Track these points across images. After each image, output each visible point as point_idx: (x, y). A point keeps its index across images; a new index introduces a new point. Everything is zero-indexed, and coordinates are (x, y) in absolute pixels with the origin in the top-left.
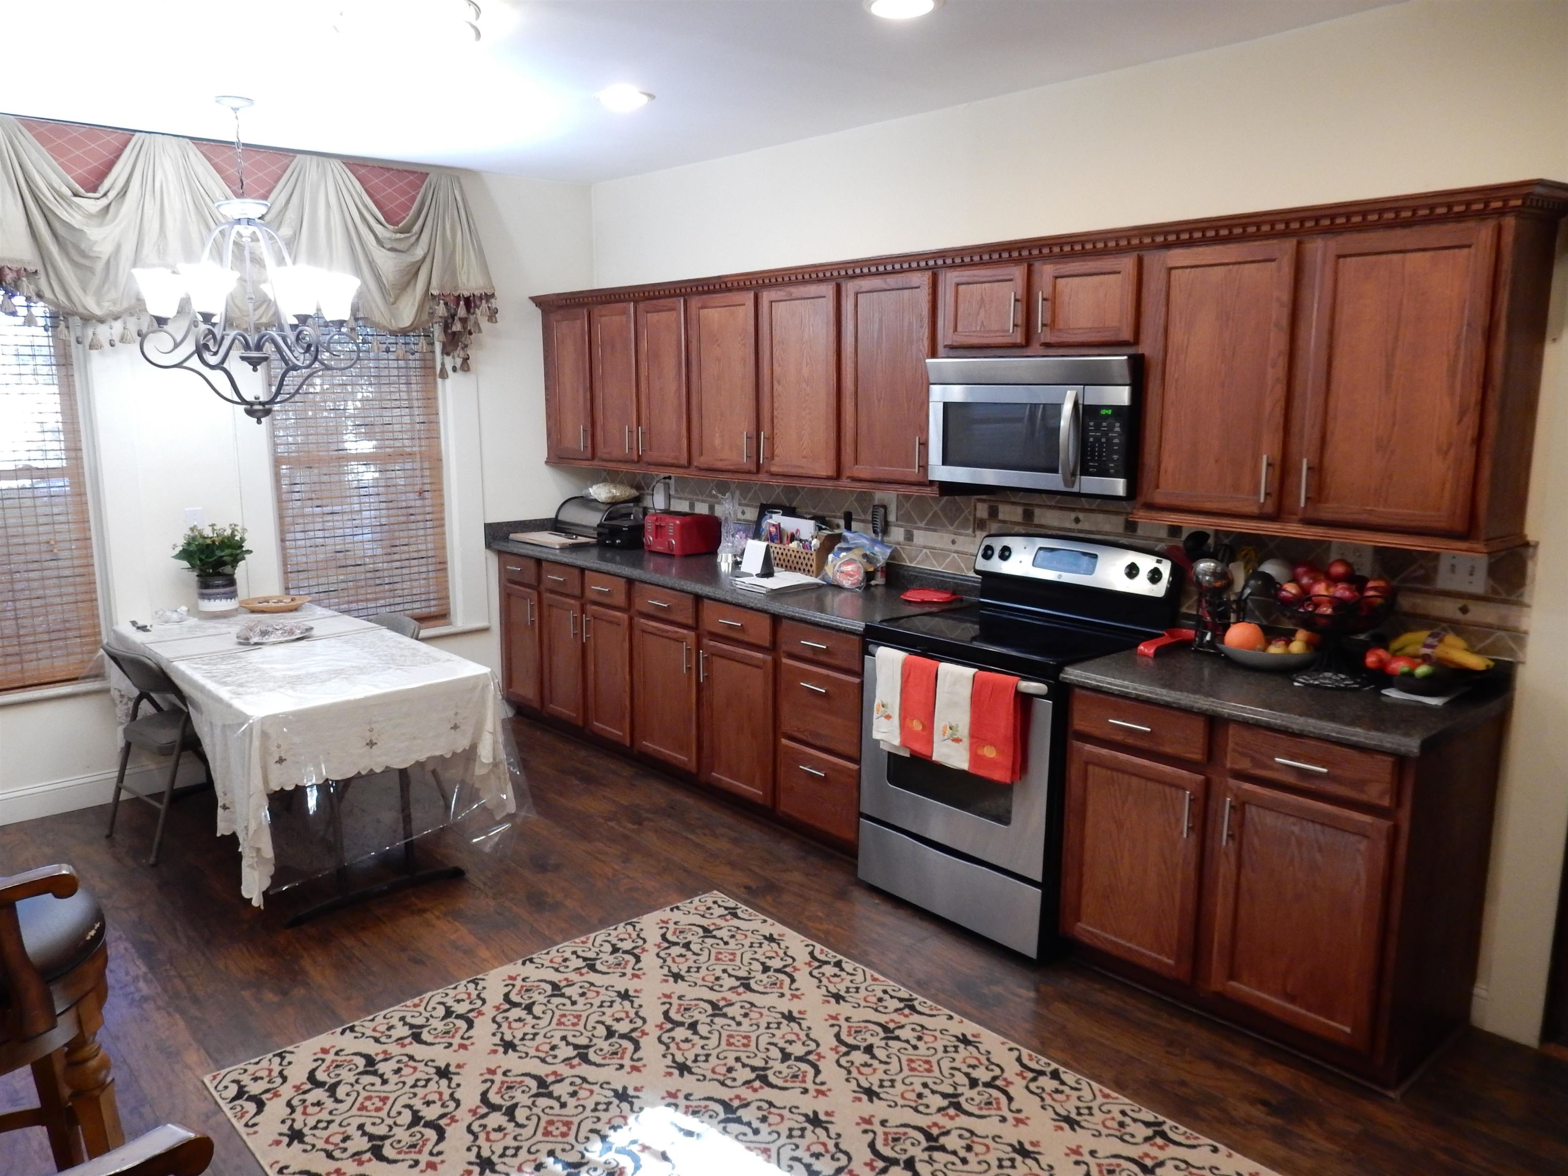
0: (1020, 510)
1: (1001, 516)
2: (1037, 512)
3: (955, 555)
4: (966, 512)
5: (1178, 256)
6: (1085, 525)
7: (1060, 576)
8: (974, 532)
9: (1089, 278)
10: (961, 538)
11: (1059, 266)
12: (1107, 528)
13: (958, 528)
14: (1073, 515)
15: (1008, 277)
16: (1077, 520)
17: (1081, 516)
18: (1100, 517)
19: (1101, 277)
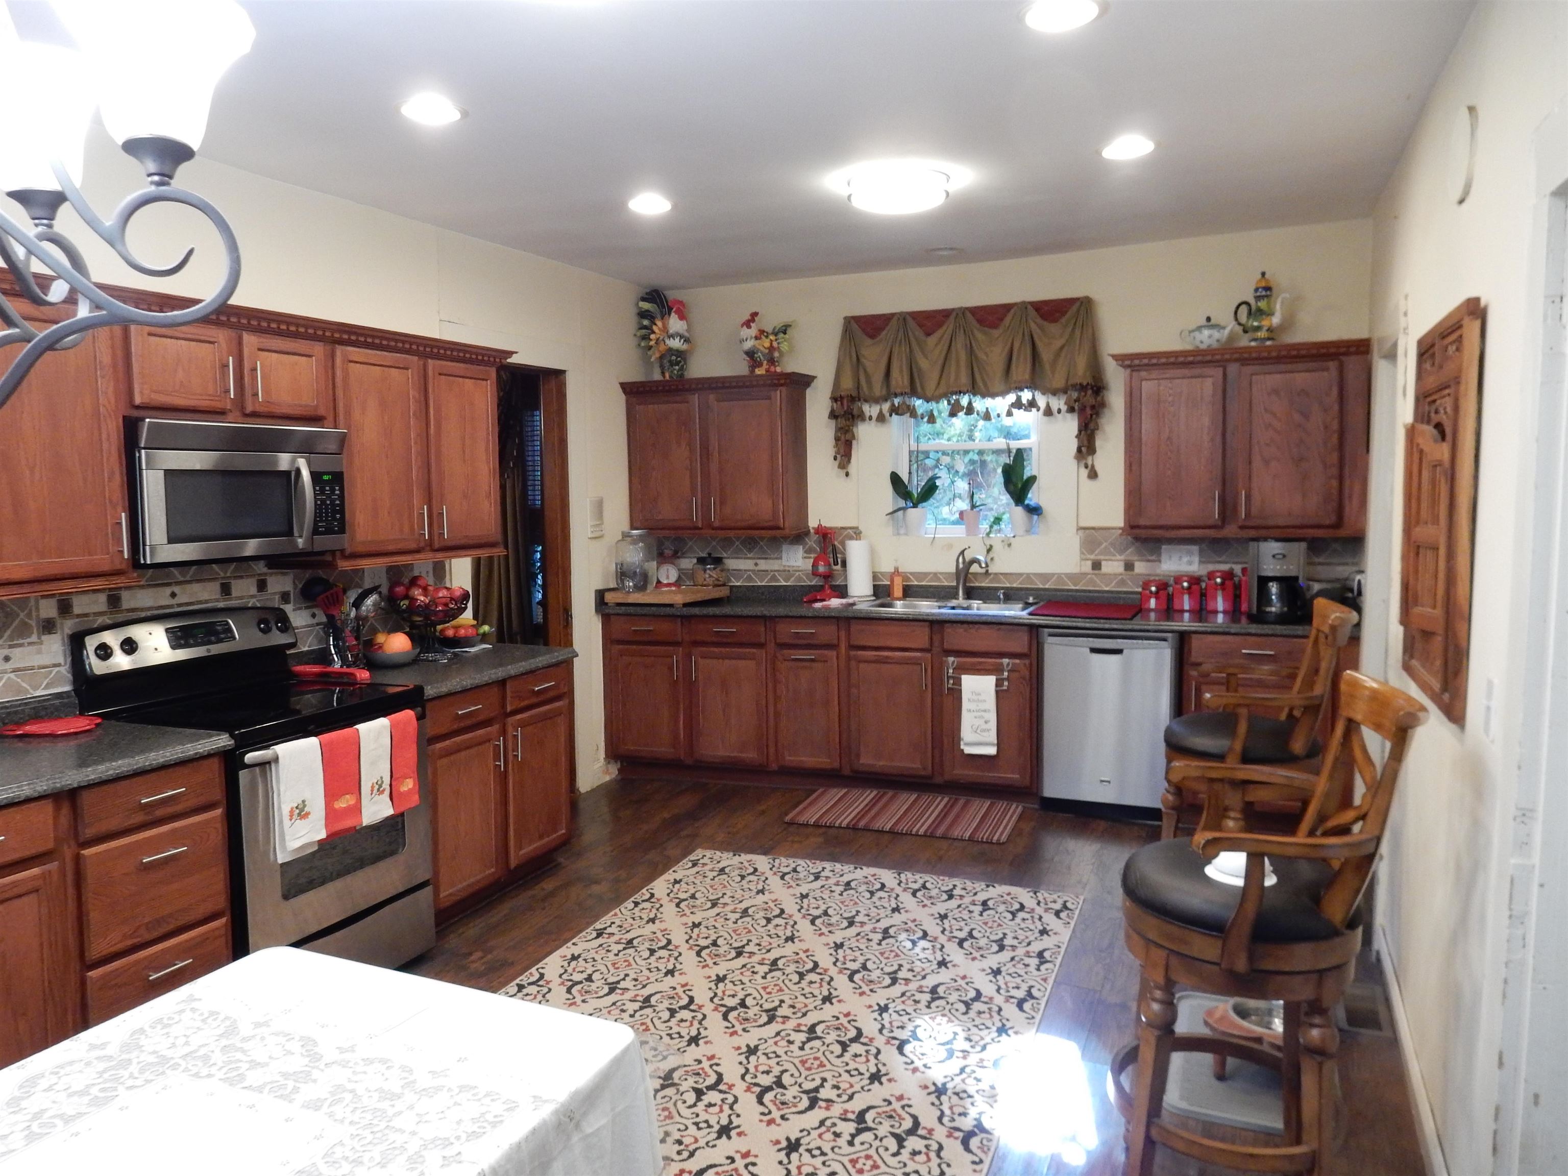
0: (102, 598)
1: (77, 610)
2: (125, 595)
3: (12, 676)
4: (22, 615)
5: (354, 352)
6: (182, 598)
7: (208, 651)
8: (39, 638)
9: (286, 356)
10: (17, 651)
11: (261, 340)
12: (205, 596)
13: (11, 638)
14: (168, 591)
15: (212, 340)
16: (173, 595)
17: (176, 589)
18: (196, 587)
19: (296, 357)
